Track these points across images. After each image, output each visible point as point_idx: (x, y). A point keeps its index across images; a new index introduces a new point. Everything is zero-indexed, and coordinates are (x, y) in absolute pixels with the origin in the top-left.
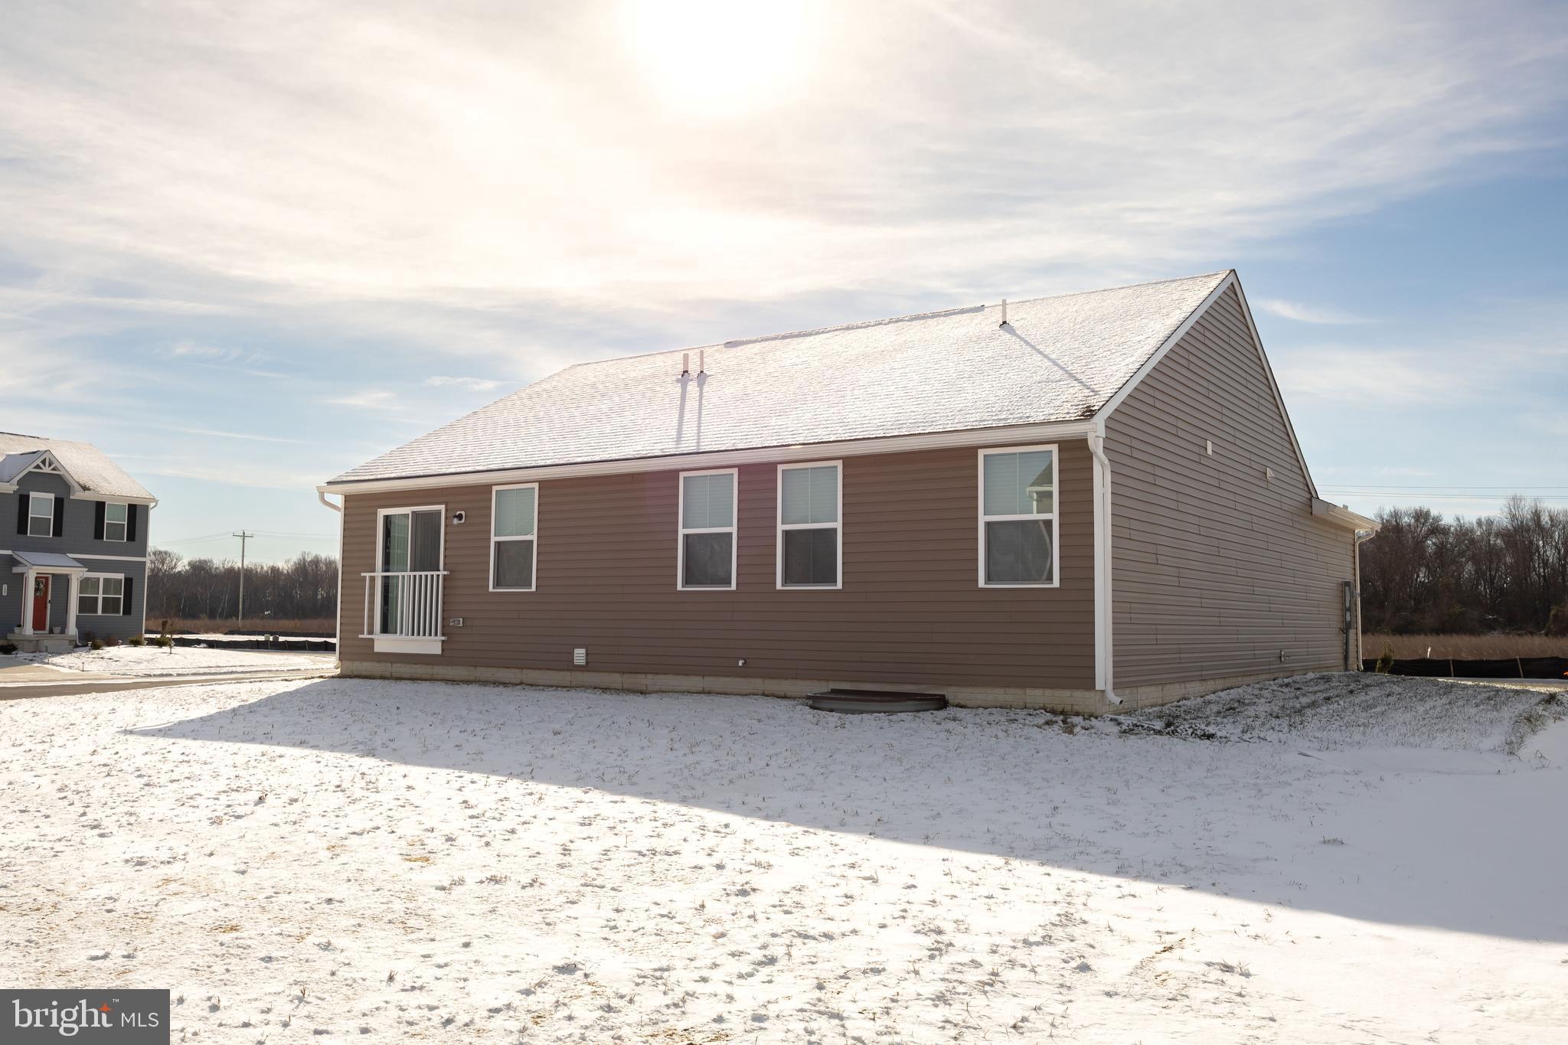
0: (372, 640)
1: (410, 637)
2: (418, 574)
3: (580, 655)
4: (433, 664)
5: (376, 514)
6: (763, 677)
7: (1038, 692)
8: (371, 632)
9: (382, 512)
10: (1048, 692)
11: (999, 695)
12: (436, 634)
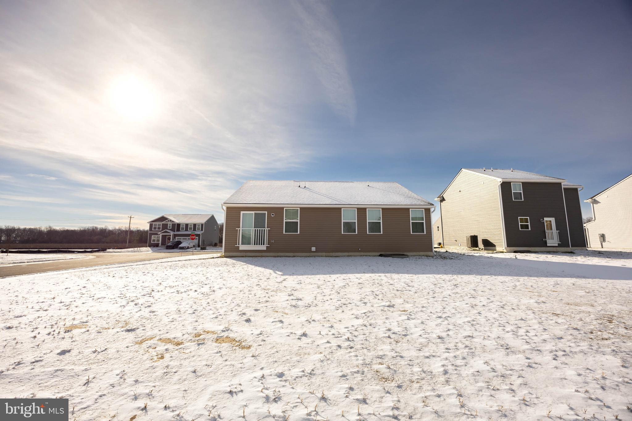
0: (239, 247)
1: (254, 245)
2: (256, 229)
3: (313, 249)
4: (262, 252)
5: (240, 213)
6: (364, 252)
7: (422, 253)
8: (239, 245)
9: (242, 212)
10: (424, 253)
11: (415, 253)
12: (264, 244)
